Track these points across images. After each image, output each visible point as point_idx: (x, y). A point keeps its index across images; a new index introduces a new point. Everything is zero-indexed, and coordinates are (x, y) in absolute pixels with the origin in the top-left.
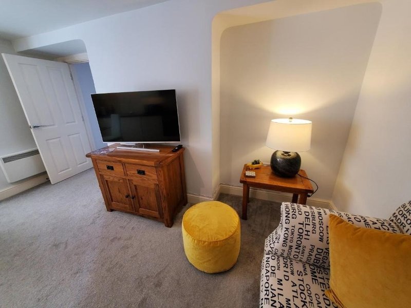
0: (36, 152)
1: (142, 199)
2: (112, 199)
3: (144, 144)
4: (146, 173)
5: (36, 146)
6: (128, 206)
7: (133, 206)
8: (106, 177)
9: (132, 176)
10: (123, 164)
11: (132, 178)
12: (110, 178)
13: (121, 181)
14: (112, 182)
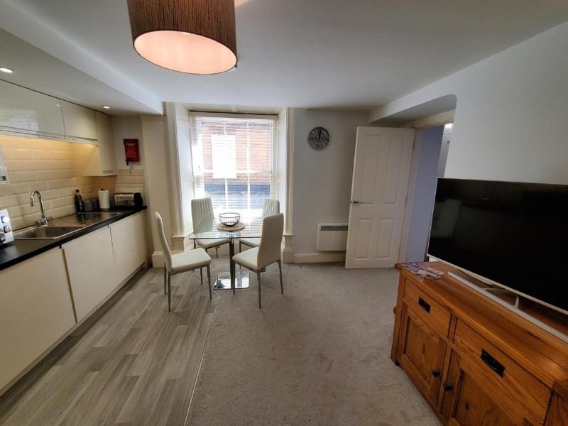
0: (345, 228)
1: (467, 407)
2: (405, 349)
3: (520, 297)
4: (505, 372)
5: (348, 222)
6: (429, 388)
7: (440, 399)
8: (411, 312)
9: (464, 350)
10: (454, 319)
11: (461, 353)
12: (416, 318)
13: (436, 340)
14: (416, 326)
